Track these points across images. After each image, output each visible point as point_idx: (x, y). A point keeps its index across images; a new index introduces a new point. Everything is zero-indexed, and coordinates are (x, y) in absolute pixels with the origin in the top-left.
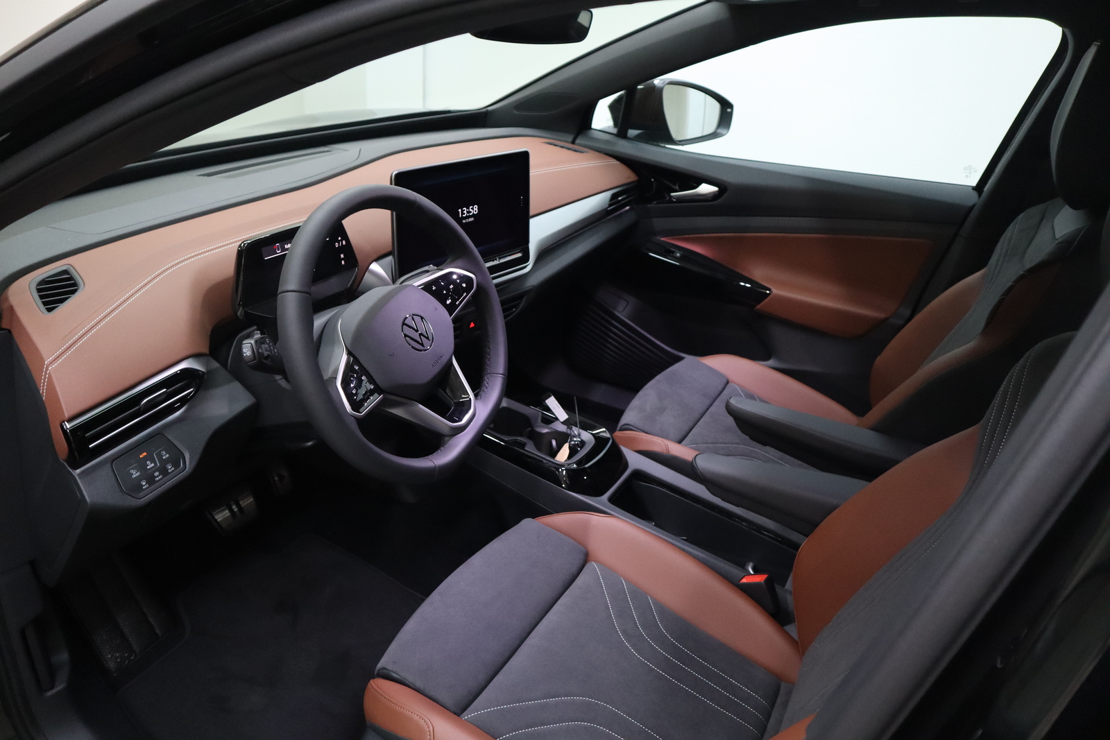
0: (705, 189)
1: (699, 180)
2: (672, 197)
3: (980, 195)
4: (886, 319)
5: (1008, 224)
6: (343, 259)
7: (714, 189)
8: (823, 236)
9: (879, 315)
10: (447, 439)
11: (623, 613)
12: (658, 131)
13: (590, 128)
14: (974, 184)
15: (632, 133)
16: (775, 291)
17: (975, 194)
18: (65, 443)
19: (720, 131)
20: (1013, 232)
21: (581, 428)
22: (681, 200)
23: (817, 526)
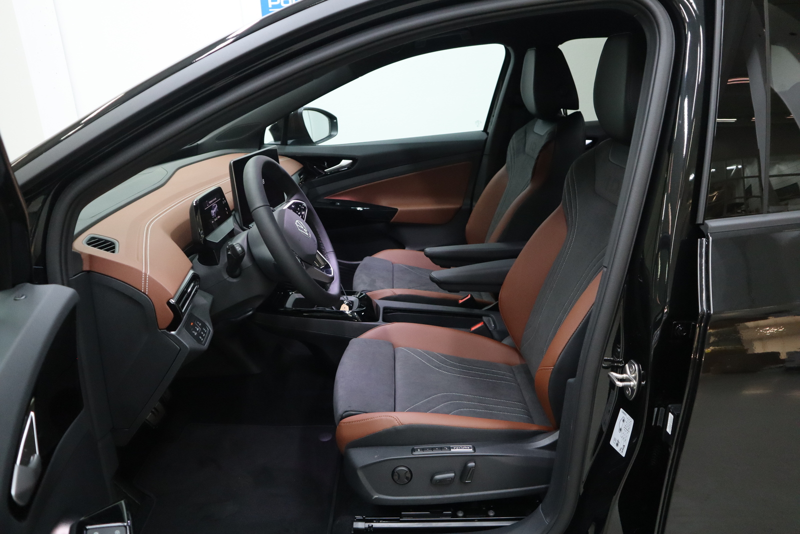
0: (345, 162)
1: (338, 159)
2: (325, 172)
3: (488, 134)
4: (460, 208)
5: (509, 141)
6: (227, 211)
7: (349, 162)
8: (414, 173)
9: (458, 206)
10: (328, 285)
11: (429, 361)
12: (303, 137)
13: (263, 144)
14: (482, 129)
15: (290, 142)
16: (399, 209)
17: (485, 134)
18: (171, 311)
19: (332, 133)
20: (513, 143)
21: (347, 295)
22: (331, 172)
23: (501, 285)
